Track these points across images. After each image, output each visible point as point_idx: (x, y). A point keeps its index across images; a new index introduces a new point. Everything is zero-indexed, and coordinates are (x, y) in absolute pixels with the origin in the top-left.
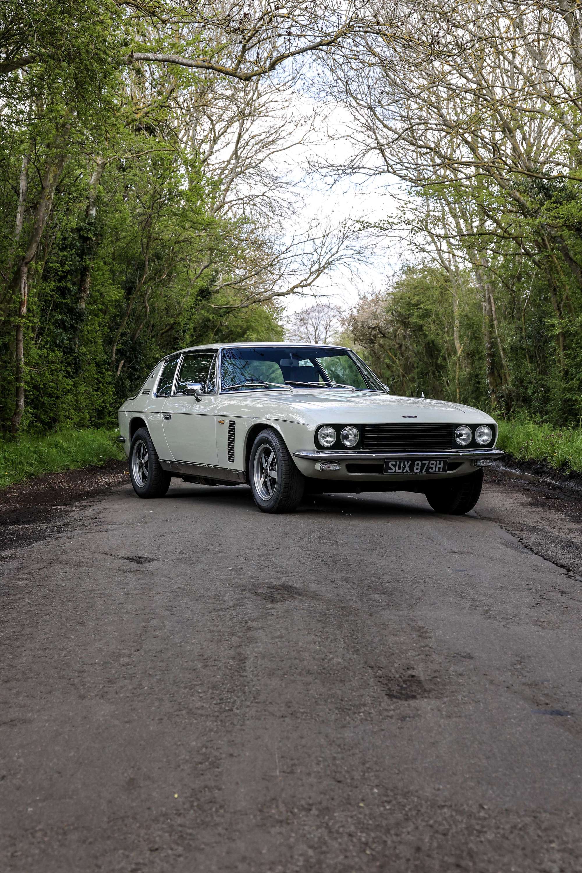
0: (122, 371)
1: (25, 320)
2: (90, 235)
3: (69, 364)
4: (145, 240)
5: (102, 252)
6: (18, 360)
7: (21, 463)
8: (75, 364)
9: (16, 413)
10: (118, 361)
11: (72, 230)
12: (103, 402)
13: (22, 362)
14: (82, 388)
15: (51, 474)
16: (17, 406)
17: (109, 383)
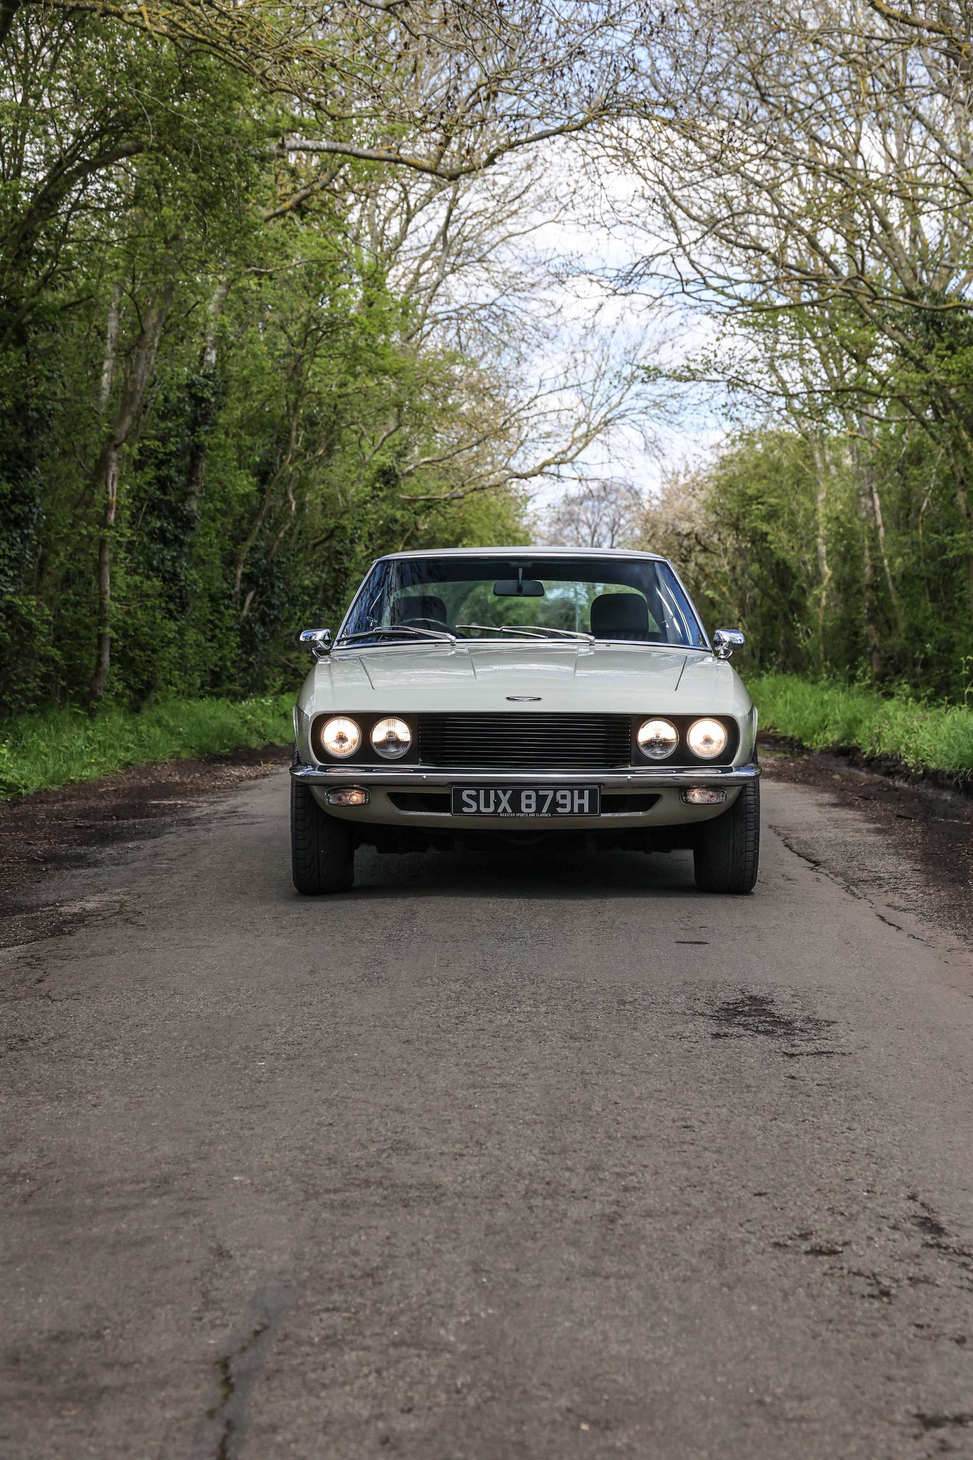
0: (251, 610)
1: (113, 533)
2: (207, 394)
3: (171, 598)
4: (292, 397)
5: (222, 418)
6: (102, 593)
7: (112, 746)
8: (181, 598)
9: (97, 674)
10: (244, 593)
11: (179, 387)
12: (221, 659)
13: (107, 596)
14: (191, 635)
15: (155, 763)
16: (99, 663)
17: (230, 629)
